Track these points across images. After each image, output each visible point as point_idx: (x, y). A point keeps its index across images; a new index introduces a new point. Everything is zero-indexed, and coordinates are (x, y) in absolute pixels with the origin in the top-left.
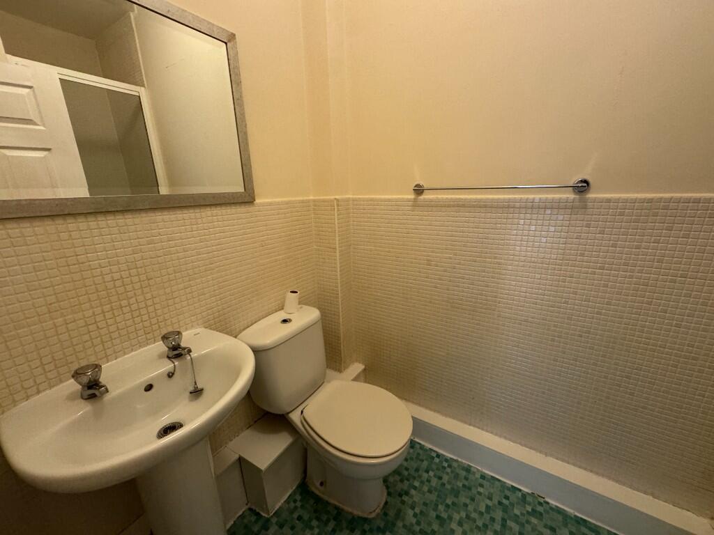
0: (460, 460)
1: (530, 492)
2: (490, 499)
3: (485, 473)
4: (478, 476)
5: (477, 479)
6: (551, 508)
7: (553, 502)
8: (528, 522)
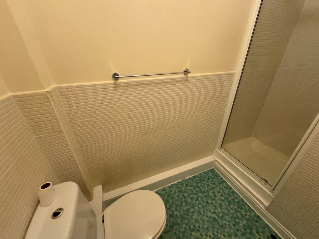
0: (160, 189)
1: (181, 180)
2: (176, 193)
3: (169, 186)
4: (168, 189)
5: (168, 190)
6: (188, 180)
7: (187, 178)
8: (187, 189)
